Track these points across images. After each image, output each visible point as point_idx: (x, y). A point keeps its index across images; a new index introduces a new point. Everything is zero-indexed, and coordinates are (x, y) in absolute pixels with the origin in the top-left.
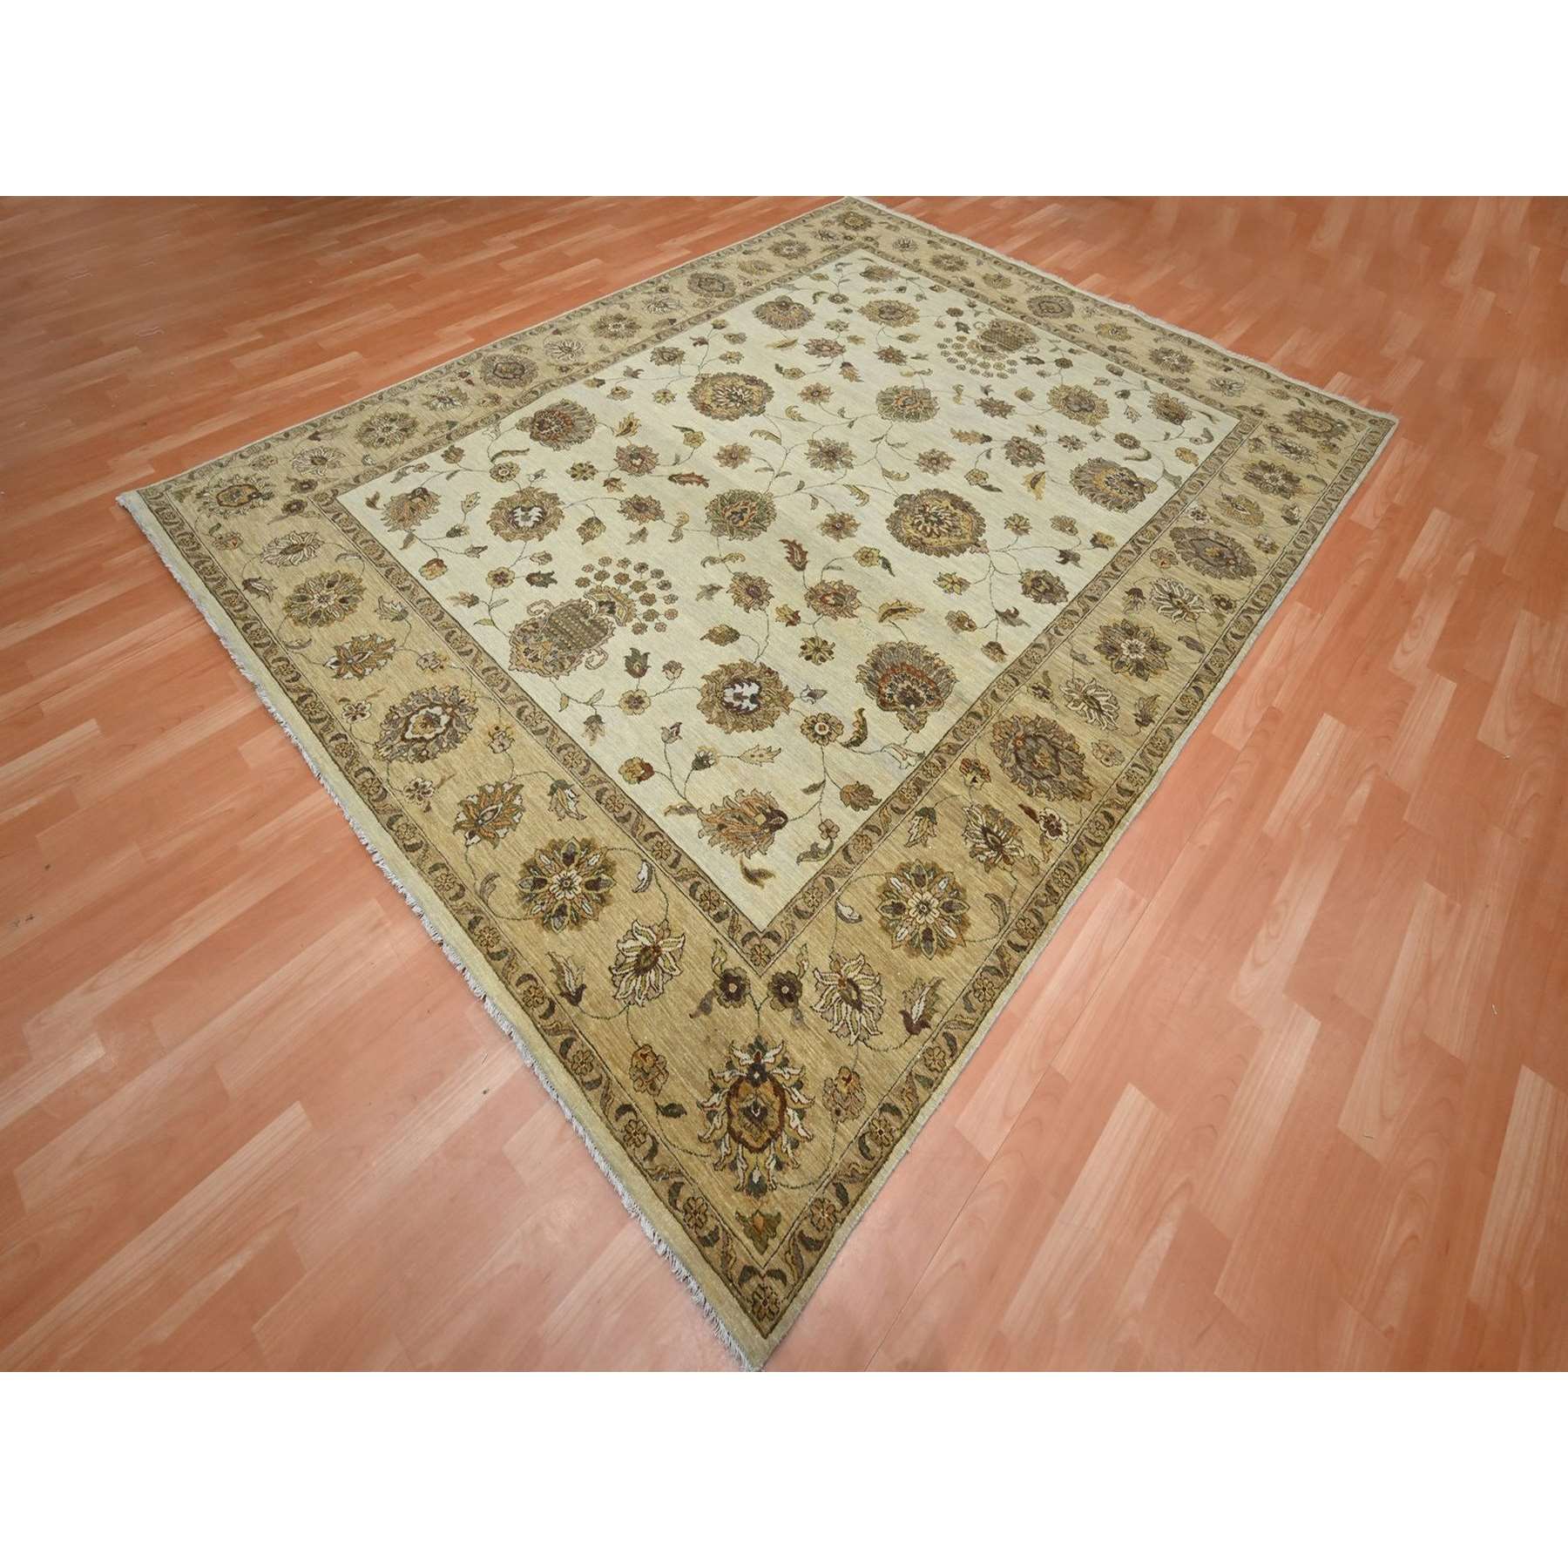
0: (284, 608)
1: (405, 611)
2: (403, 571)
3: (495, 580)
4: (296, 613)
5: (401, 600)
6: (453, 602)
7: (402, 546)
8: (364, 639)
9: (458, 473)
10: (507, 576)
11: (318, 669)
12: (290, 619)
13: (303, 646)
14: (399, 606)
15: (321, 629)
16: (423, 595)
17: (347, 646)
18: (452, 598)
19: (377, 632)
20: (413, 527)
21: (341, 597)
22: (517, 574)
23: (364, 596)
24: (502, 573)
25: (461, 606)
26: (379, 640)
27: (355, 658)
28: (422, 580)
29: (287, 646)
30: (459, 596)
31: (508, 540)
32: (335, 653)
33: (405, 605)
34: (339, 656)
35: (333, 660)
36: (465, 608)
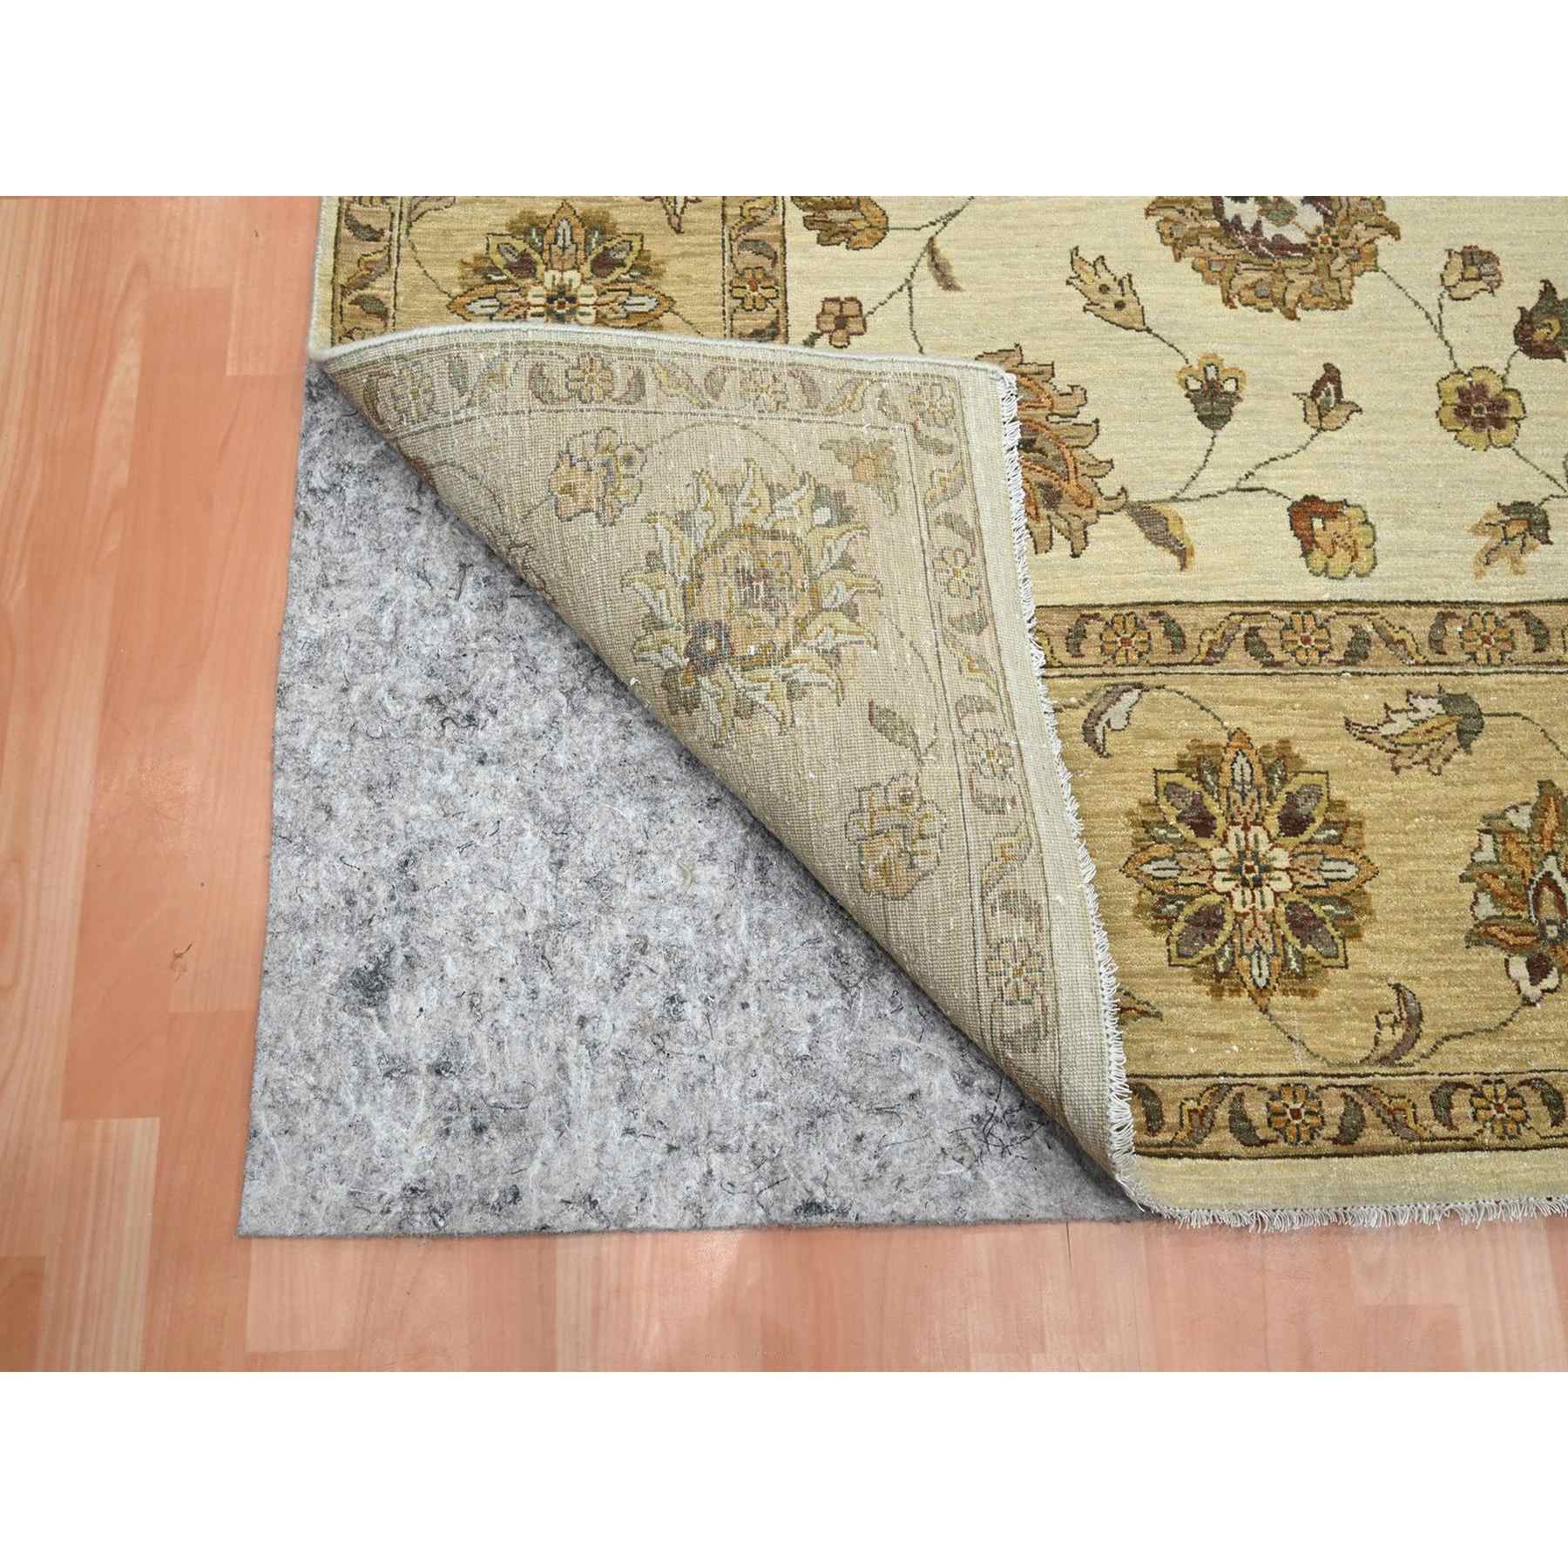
0: (1217, 992)
1: (1448, 701)
2: (1284, 613)
3: (1478, 425)
4: (1260, 972)
5: (1401, 684)
6: (1502, 565)
7: (1173, 560)
8: (1487, 854)
9: (945, 249)
10: (1482, 389)
11: (1530, 1023)
12: (1277, 999)
13: (1415, 1019)
14: (1420, 703)
15: (1367, 936)
16: (1419, 626)
17: (1486, 908)
18: (1488, 558)
19: (1488, 808)
20: (1109, 485)
21: (1273, 823)
22: (1498, 364)
23: (1313, 762)
24: (1461, 392)
25: (1529, 558)
26: (1522, 820)
27: (1549, 910)
28: (1351, 589)
29: (1384, 1060)
30: (1484, 541)
31: (1344, 303)
32: (1496, 955)
33: (1430, 685)
34: (1513, 949)
35: (1519, 968)
36: (1538, 555)
